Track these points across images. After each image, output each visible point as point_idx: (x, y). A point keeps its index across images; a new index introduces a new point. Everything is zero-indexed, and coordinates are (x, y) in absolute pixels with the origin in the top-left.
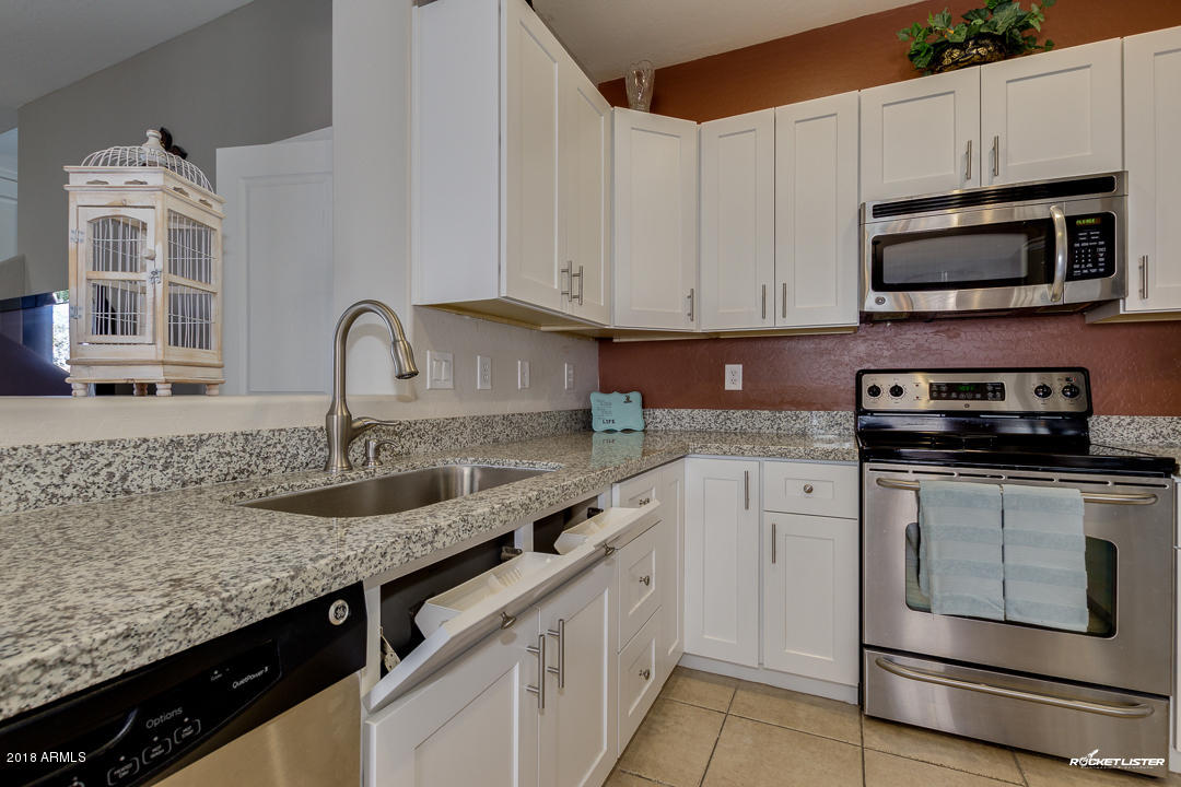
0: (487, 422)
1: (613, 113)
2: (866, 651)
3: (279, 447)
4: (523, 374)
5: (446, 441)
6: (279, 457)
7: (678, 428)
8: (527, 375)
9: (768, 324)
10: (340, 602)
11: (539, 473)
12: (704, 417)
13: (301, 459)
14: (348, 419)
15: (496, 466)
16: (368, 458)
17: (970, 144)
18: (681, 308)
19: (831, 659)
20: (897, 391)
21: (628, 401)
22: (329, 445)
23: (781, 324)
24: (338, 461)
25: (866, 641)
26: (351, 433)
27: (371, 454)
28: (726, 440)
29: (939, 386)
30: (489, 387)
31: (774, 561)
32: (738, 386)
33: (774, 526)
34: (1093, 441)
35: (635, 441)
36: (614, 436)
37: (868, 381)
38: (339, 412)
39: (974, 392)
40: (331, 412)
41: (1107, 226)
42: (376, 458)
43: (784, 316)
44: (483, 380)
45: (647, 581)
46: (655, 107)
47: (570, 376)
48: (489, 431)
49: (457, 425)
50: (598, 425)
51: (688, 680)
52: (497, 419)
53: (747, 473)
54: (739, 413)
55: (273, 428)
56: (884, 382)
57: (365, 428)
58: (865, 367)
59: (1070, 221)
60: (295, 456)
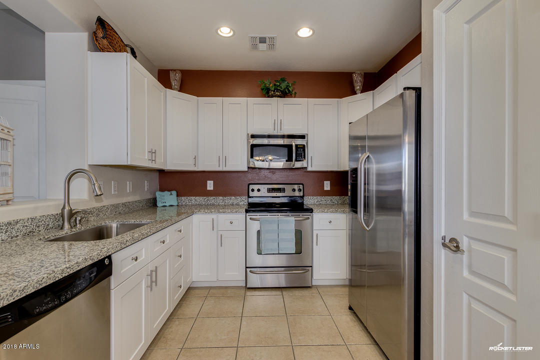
0: (116, 206)
1: (166, 91)
2: (247, 269)
3: (43, 222)
4: (129, 186)
5: (101, 215)
6: (43, 226)
7: (190, 204)
8: (131, 187)
9: (220, 169)
10: (106, 259)
11: (143, 225)
12: (200, 200)
13: (50, 226)
14: (71, 210)
15: (126, 223)
16: (76, 224)
17: (275, 120)
18: (192, 162)
19: (237, 273)
20: (259, 190)
21: (171, 194)
22: (63, 220)
23: (225, 169)
24: (67, 226)
25: (247, 266)
26: (72, 214)
27: (78, 222)
28: (208, 208)
29: (270, 189)
30: (116, 193)
31: (221, 246)
32: (212, 188)
33: (221, 235)
34: (305, 203)
35: (174, 210)
36: (166, 208)
37: (251, 187)
38: (67, 208)
39: (272, 190)
40: (64, 208)
41: (303, 147)
42: (80, 223)
43: (225, 166)
44: (115, 191)
45: (180, 256)
46: (182, 89)
47: (148, 186)
48: (117, 210)
49: (105, 208)
50: (159, 204)
51: (195, 290)
52: (120, 205)
53: (213, 219)
54: (212, 198)
55: (40, 215)
56: (256, 187)
57: (76, 213)
58: (251, 182)
59: (296, 146)
60: (48, 225)
